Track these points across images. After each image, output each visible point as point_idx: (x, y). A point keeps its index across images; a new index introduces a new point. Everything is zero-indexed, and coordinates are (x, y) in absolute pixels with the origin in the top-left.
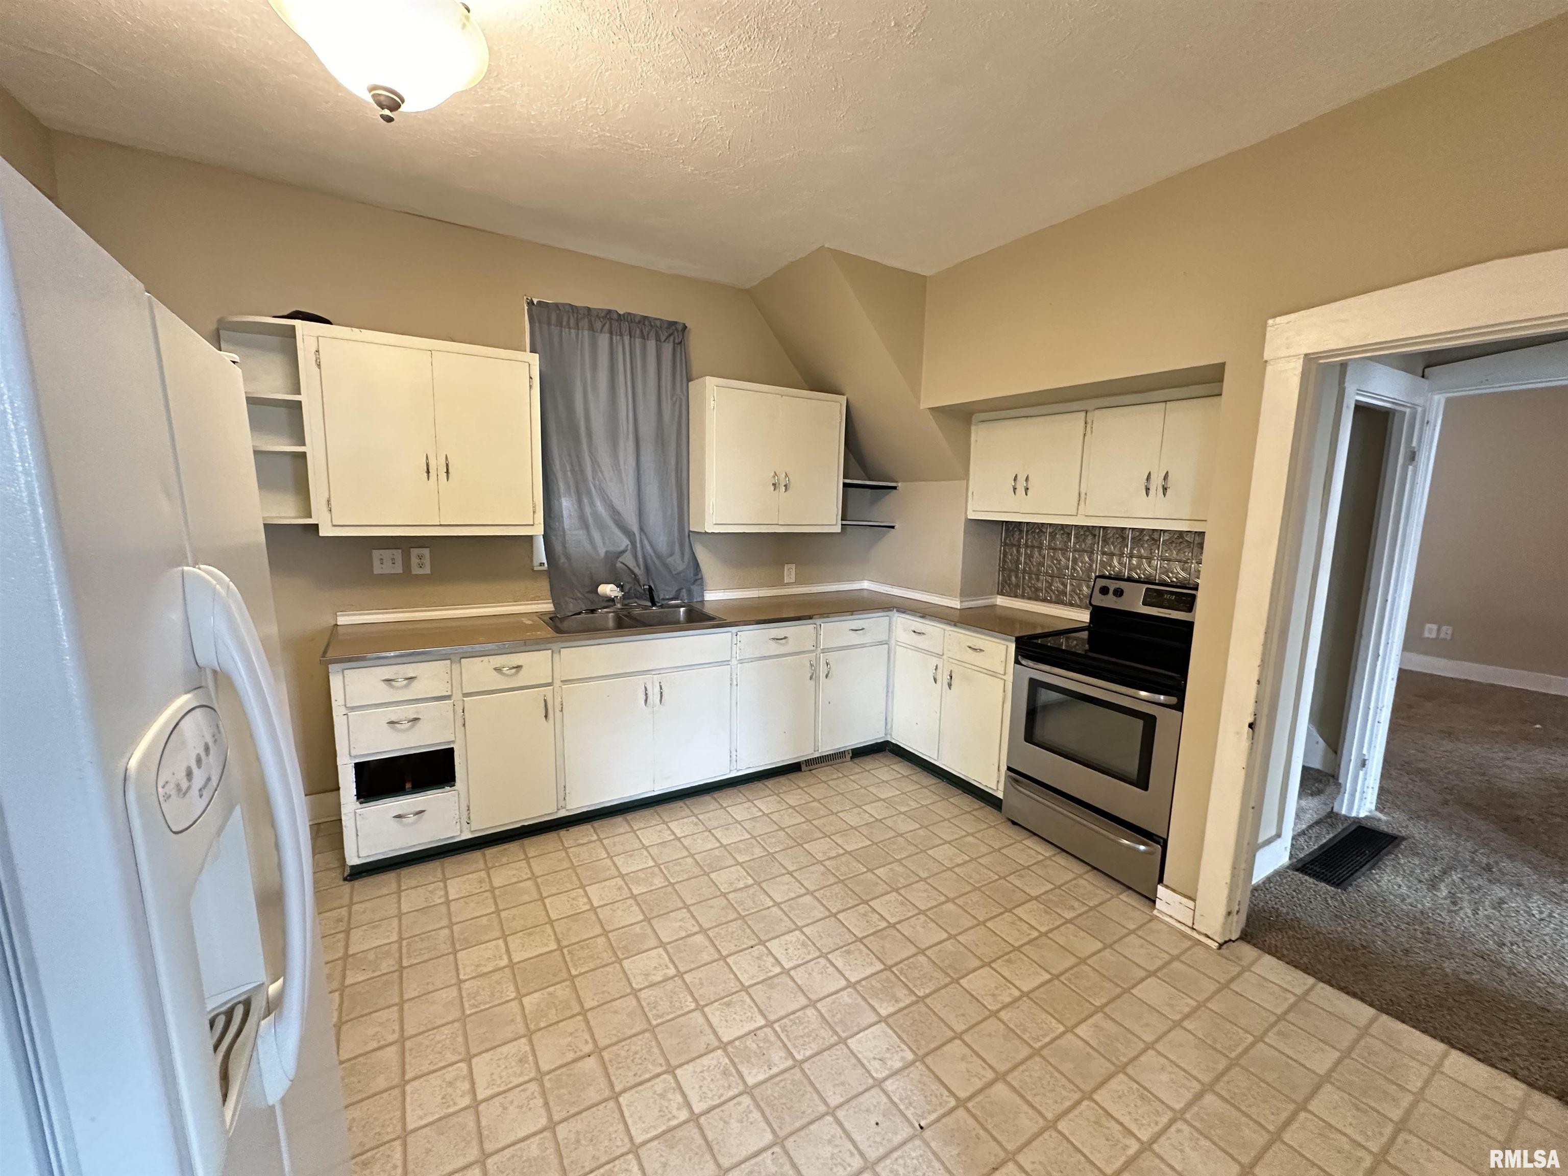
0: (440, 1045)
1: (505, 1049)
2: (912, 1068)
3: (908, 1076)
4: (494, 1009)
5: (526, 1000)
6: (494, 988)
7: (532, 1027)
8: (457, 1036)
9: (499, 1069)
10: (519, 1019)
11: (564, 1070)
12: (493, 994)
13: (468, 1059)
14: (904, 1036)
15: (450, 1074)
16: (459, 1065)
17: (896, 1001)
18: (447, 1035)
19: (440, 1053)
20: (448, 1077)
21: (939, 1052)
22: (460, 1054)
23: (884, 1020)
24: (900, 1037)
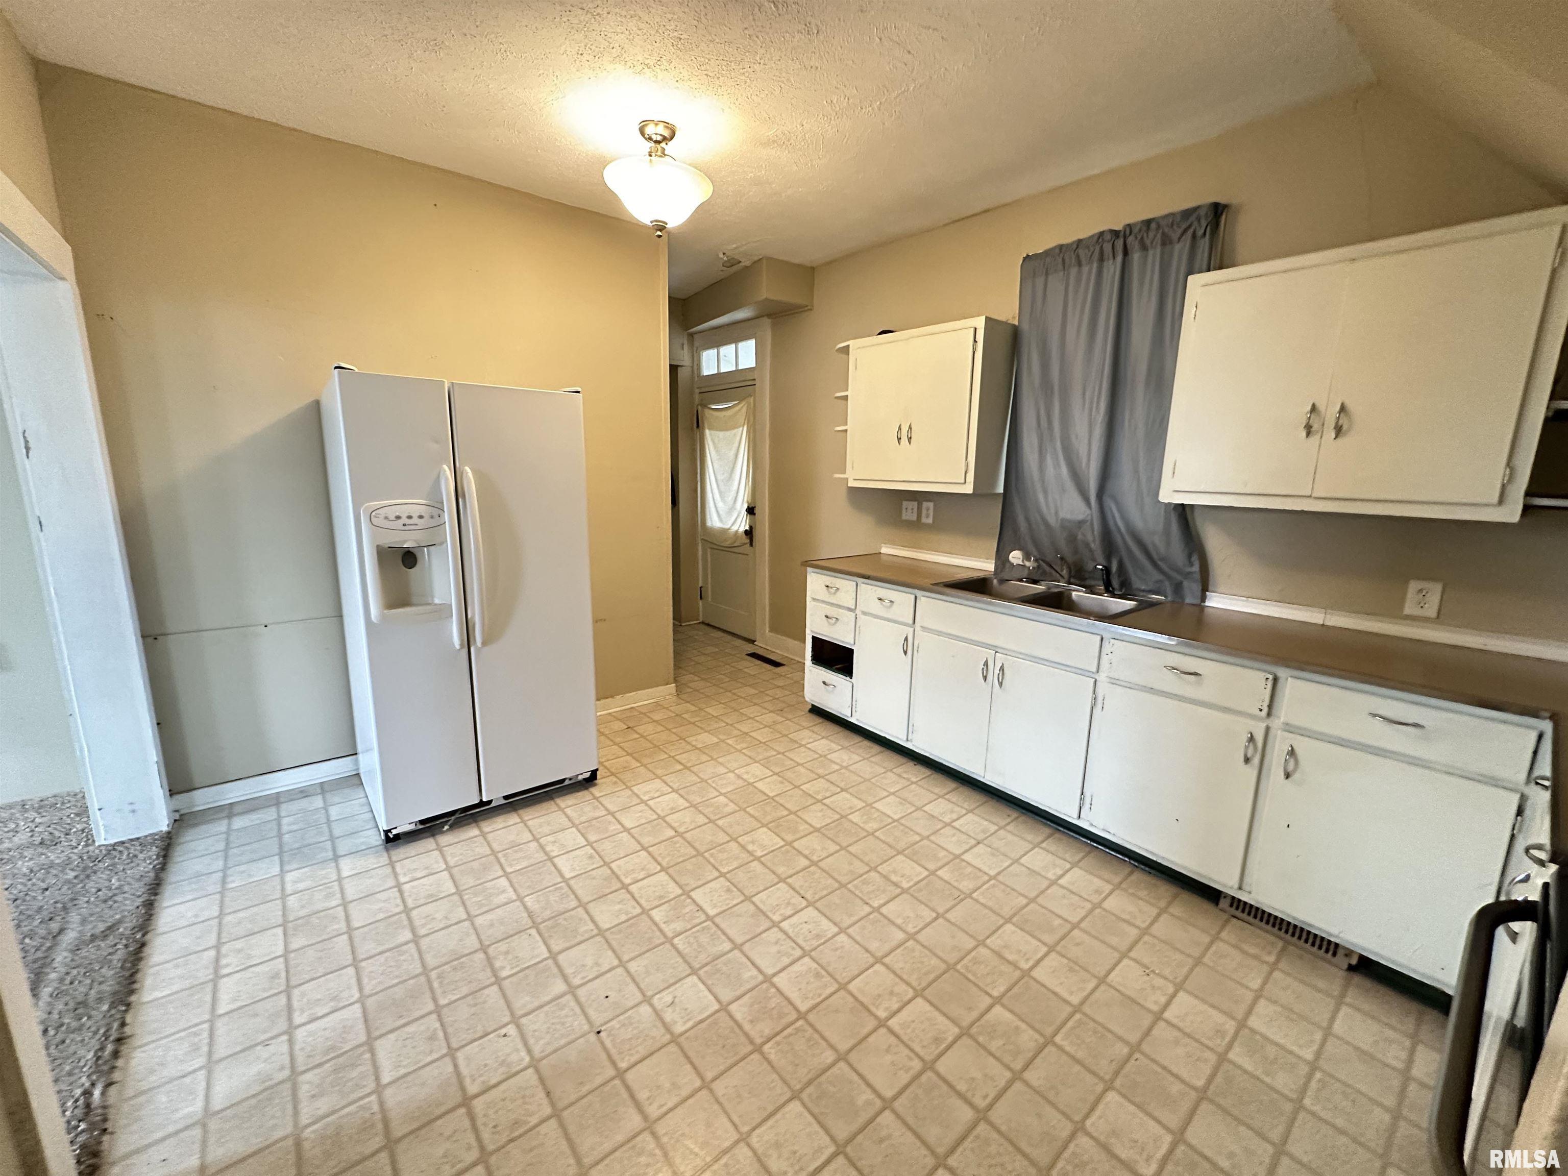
2: (663, 1030)
3: (655, 1026)
14: (704, 1025)
17: (751, 1022)
21: (682, 1059)
23: (724, 1008)
24: (701, 1021)
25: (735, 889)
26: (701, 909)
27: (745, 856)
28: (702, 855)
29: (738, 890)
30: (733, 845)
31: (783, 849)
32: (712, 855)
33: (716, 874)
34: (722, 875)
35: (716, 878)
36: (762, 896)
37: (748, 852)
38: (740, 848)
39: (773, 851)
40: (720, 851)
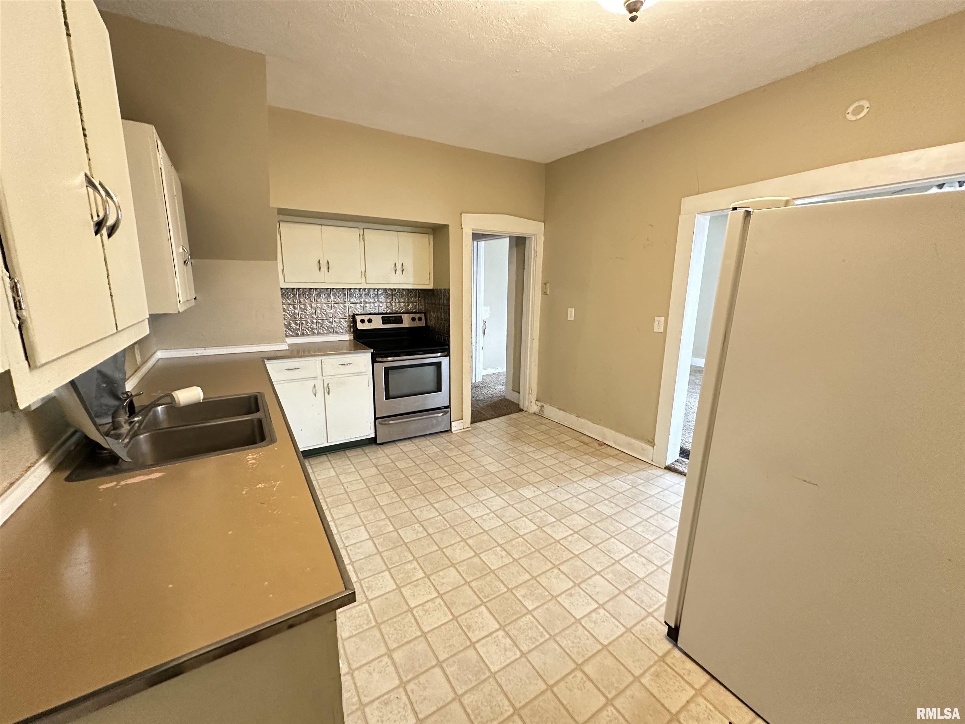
0: (575, 641)
1: (567, 606)
4: (541, 622)
5: (530, 608)
6: (524, 630)
7: (550, 597)
8: (566, 634)
9: (579, 603)
10: (546, 606)
11: (570, 577)
12: (530, 628)
13: (579, 621)
15: (589, 626)
16: (583, 624)
18: (567, 641)
19: (580, 638)
20: (592, 625)
22: (577, 627)
25: (513, 528)
26: (531, 521)
27: (508, 548)
28: (536, 550)
29: (511, 528)
30: (516, 556)
31: (482, 551)
32: (529, 549)
33: (525, 537)
34: (521, 536)
35: (525, 534)
36: (498, 524)
37: (505, 550)
38: (511, 553)
39: (489, 550)
40: (525, 551)
